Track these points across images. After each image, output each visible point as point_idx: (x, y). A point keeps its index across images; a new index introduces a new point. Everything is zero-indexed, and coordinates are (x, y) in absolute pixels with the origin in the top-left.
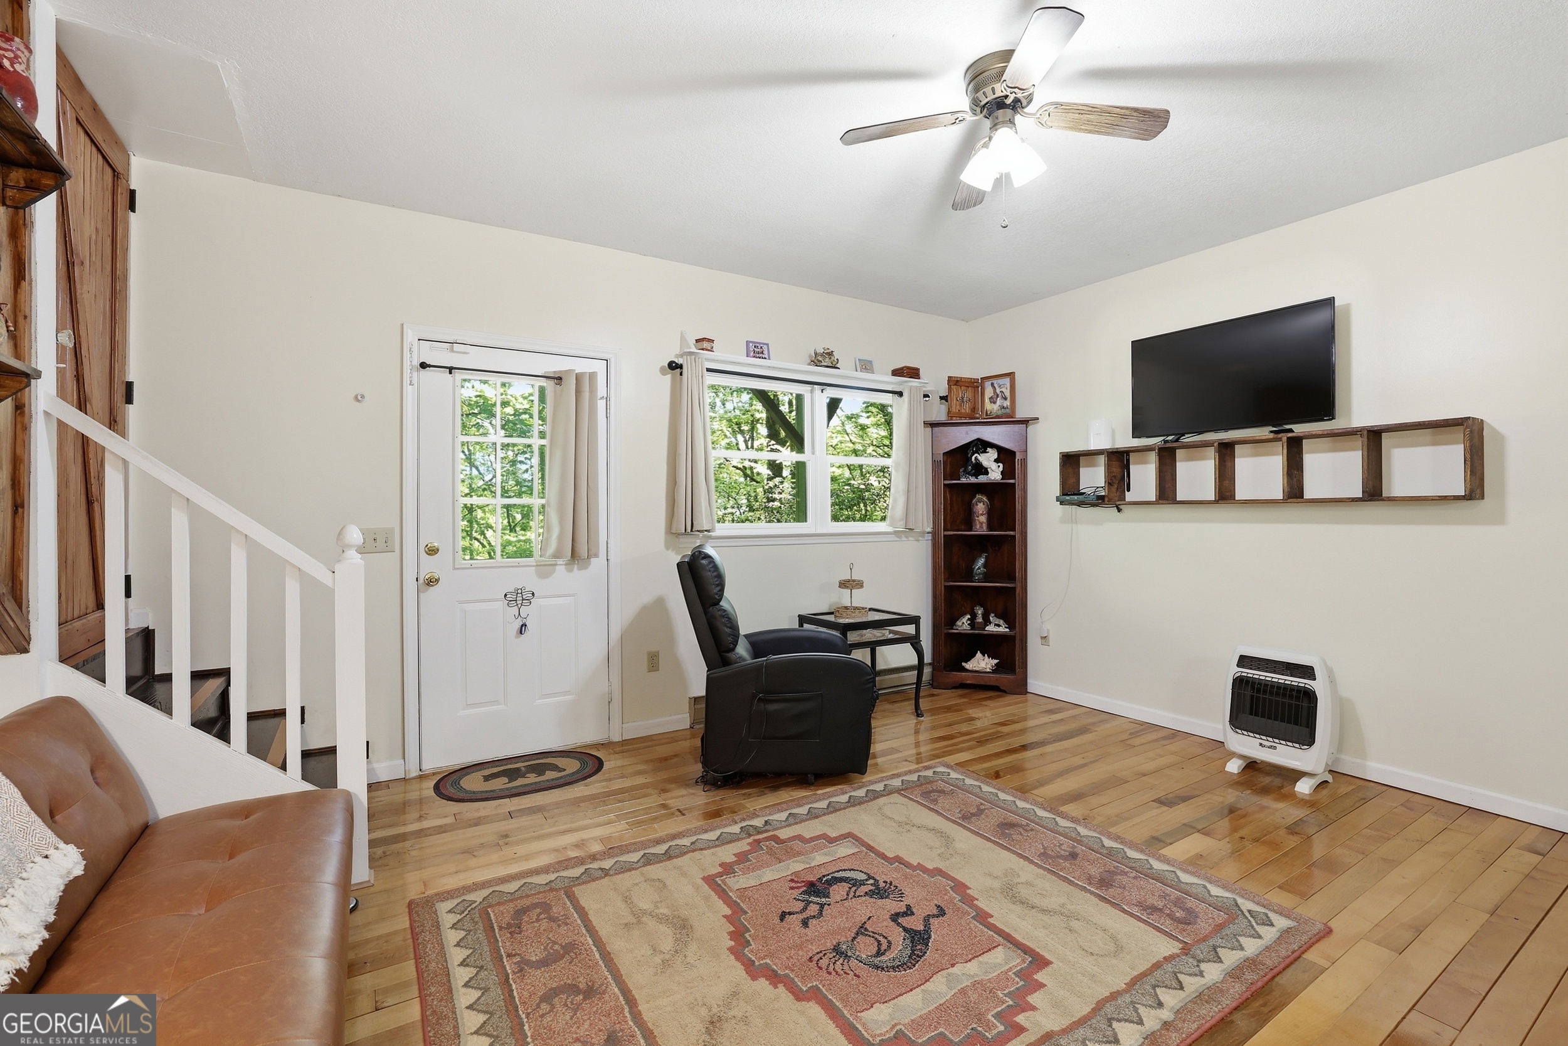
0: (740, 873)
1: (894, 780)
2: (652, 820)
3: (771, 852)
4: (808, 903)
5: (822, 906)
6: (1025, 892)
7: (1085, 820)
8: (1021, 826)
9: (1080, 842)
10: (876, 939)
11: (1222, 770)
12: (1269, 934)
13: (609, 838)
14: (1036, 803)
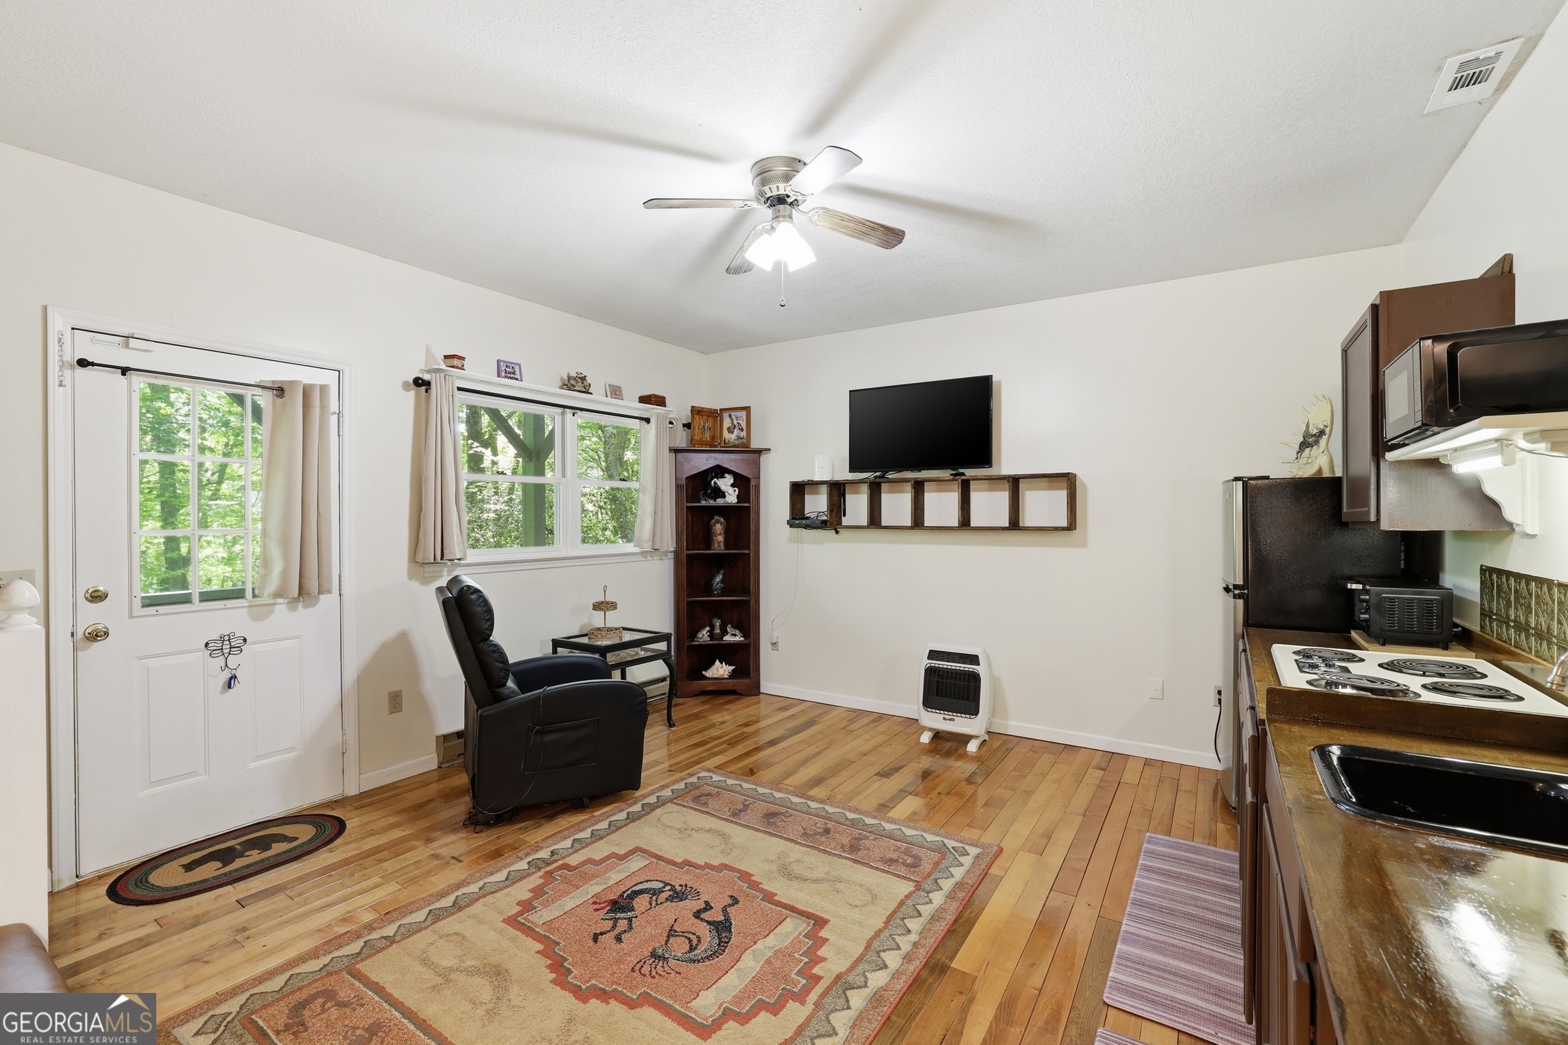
0: (541, 907)
1: (665, 791)
2: (426, 874)
3: (566, 881)
4: (616, 920)
5: (630, 920)
6: (797, 869)
7: (829, 800)
8: (782, 814)
9: (830, 819)
10: (686, 937)
11: (918, 743)
12: (967, 861)
13: (381, 903)
14: (788, 792)
